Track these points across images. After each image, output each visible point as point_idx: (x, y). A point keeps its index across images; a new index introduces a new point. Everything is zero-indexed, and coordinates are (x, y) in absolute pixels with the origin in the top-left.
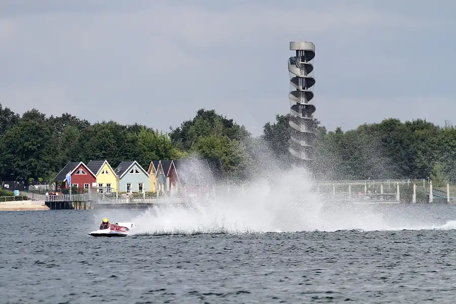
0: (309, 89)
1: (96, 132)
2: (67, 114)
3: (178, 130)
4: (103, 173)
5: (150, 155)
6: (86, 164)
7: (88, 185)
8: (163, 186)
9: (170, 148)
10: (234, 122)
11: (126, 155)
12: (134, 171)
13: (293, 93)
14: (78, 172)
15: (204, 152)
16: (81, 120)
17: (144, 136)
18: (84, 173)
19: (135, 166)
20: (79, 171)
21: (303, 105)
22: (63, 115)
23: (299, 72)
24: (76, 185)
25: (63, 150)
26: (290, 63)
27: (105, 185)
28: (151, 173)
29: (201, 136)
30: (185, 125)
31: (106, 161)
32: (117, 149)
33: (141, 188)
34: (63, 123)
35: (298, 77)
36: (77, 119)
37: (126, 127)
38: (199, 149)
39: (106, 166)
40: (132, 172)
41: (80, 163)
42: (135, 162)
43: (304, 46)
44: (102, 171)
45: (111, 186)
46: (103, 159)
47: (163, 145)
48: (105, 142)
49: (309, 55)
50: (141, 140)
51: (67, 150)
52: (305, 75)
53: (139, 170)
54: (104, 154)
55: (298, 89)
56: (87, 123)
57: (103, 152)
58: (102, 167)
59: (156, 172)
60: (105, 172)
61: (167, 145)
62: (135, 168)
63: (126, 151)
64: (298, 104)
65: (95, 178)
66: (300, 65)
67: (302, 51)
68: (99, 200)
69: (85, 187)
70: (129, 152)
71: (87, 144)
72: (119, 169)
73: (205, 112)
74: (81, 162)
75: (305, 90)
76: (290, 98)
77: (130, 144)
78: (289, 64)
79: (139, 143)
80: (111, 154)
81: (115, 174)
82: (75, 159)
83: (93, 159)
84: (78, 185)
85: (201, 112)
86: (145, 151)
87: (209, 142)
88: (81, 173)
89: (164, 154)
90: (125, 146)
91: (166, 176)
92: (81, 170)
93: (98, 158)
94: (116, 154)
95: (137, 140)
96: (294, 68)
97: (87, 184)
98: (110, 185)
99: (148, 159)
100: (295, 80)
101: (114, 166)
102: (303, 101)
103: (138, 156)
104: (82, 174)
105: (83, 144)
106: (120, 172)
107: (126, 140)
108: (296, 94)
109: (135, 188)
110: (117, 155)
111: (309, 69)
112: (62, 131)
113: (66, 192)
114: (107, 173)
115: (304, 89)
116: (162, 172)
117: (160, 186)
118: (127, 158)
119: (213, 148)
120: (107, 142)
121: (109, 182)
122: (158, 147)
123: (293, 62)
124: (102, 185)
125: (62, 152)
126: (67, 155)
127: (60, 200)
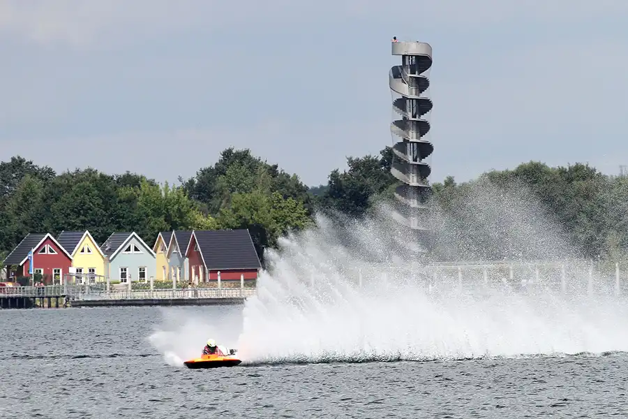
0: (423, 118)
1: (71, 186)
2: (19, 157)
3: (191, 182)
4: (83, 251)
5: (156, 223)
6: (55, 237)
7: (59, 271)
8: (178, 271)
9: (188, 212)
10: (279, 169)
11: (119, 222)
12: (132, 248)
13: (397, 123)
14: (44, 251)
15: (241, 217)
16: (41, 167)
17: (146, 193)
18: (53, 252)
19: (133, 240)
20: (44, 249)
21: (413, 143)
22: (13, 159)
23: (406, 90)
24: (40, 271)
25: (17, 214)
26: (392, 75)
27: (85, 271)
28: (159, 250)
29: (236, 192)
30: (203, 174)
31: (87, 232)
32: (104, 213)
33: (142, 275)
34: (13, 173)
35: (404, 99)
36: (33, 167)
37: (112, 178)
38: (234, 213)
39: (87, 240)
40: (129, 249)
41: (46, 236)
42: (134, 233)
43: (414, 49)
44: (81, 249)
45: (95, 273)
46: (83, 228)
47: (176, 207)
48: (85, 203)
49: (423, 62)
50: (140, 198)
51: (24, 215)
52: (416, 95)
53: (140, 246)
54: (83, 222)
55: (404, 118)
56: (50, 172)
57: (82, 218)
58: (80, 242)
59: (168, 249)
60: (86, 250)
61: (183, 206)
62: (134, 242)
63: (118, 217)
64: (406, 141)
65: (71, 260)
66: (408, 80)
67: (412, 56)
68: (80, 294)
69: (54, 273)
70: (123, 218)
71: (55, 206)
72: (108, 245)
73: (234, 154)
74: (48, 234)
75: (417, 119)
76: (392, 131)
77: (125, 206)
78: (390, 77)
79: (139, 203)
80: (95, 221)
81: (103, 254)
82: (38, 230)
83: (66, 230)
84: (42, 270)
85: (227, 154)
86: (147, 216)
87: (249, 202)
88: (47, 252)
89: (178, 220)
90: (116, 209)
91: (183, 255)
92: (47, 247)
93: (73, 227)
94: (101, 221)
95: (135, 198)
96: (398, 82)
97: (57, 269)
98: (93, 270)
99: (153, 228)
100: (401, 103)
101: (100, 240)
102: (413, 136)
103: (137, 223)
104: (49, 253)
105: (49, 206)
106: (110, 249)
107: (118, 199)
108: (402, 124)
109: (133, 275)
110: (104, 223)
111: (422, 84)
112: (10, 185)
113: (24, 282)
114: (89, 251)
115: (414, 116)
116: (176, 250)
117: (173, 271)
118: (120, 228)
119: (257, 210)
120: (88, 203)
121: (91, 266)
122: (168, 209)
123: (397, 73)
124: (81, 271)
125: (16, 218)
126: (24, 222)
127: (10, 295)
